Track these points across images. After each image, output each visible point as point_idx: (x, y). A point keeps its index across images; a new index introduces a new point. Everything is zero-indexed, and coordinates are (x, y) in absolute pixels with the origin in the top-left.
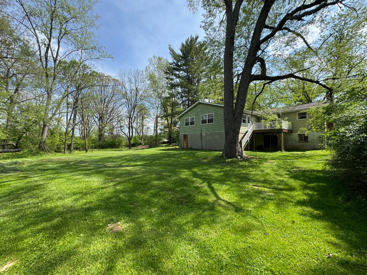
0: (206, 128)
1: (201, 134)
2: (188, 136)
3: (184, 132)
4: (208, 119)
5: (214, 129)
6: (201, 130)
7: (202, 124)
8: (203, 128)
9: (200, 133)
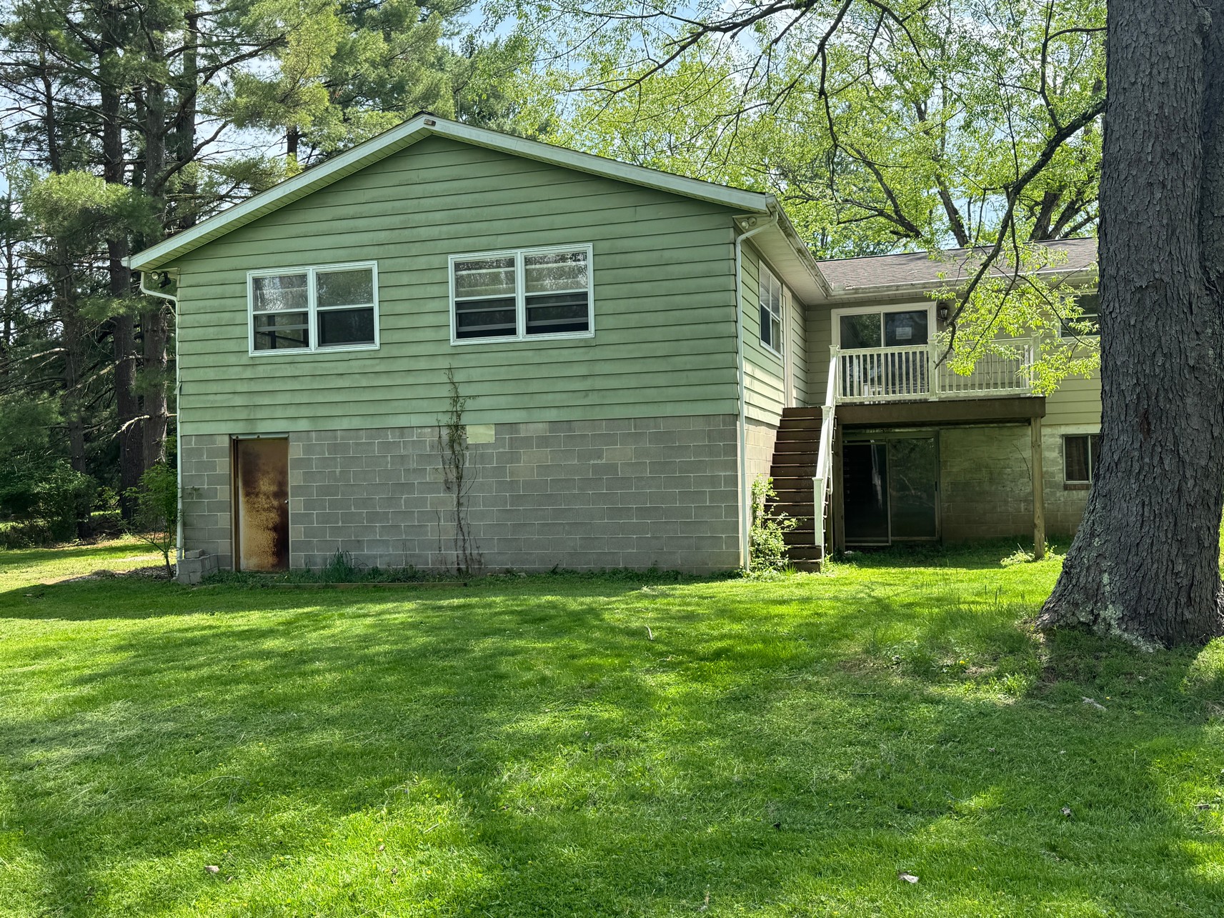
0: (503, 373)
1: (457, 428)
2: (295, 451)
3: (243, 415)
4: (529, 300)
5: (600, 383)
6: (456, 399)
7: (460, 335)
8: (476, 374)
9: (445, 419)
